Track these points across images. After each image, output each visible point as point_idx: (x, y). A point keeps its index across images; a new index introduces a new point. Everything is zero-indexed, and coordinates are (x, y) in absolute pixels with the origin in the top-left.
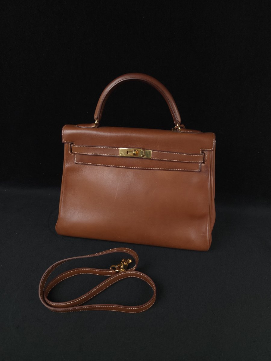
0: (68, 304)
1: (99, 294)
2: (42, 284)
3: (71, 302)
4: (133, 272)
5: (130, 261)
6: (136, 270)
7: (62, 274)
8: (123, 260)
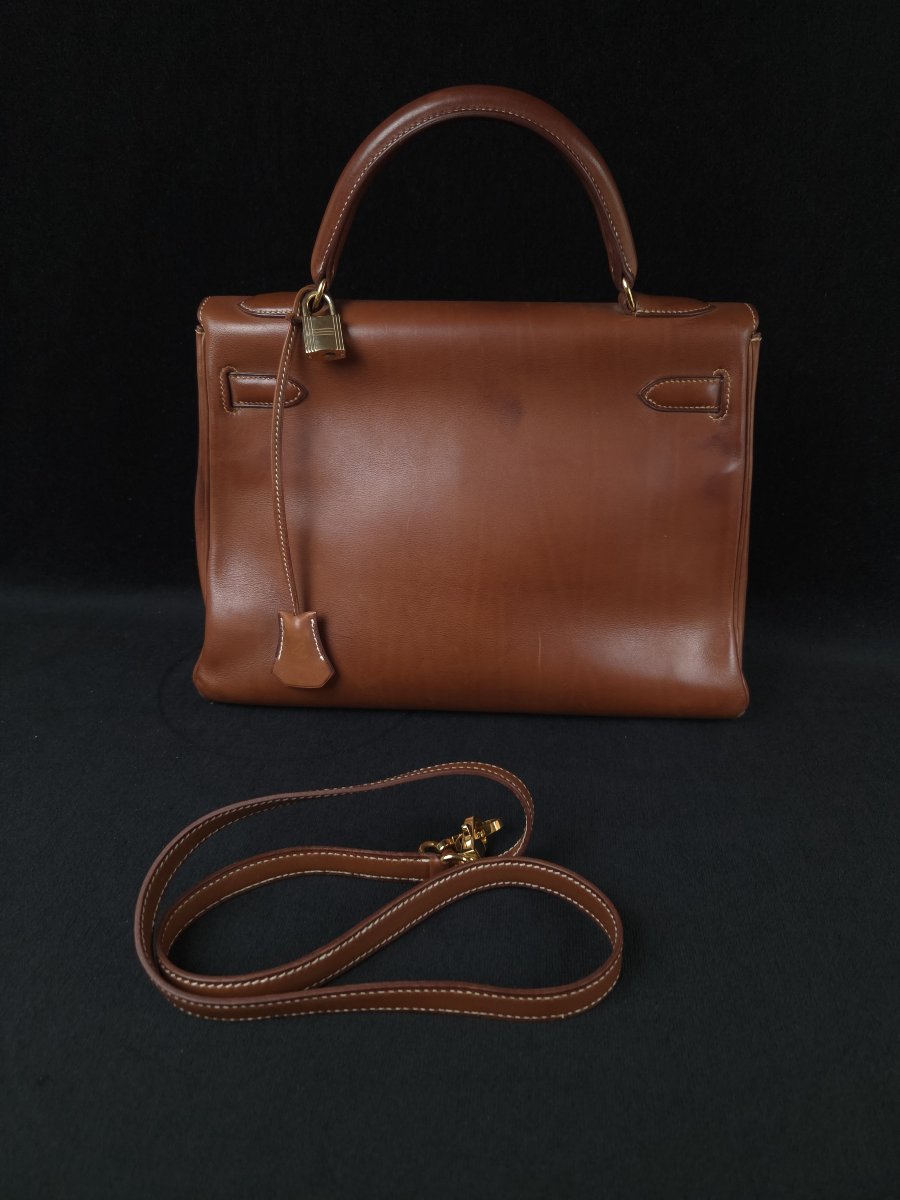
0: (259, 985)
1: (382, 949)
2: (149, 900)
3: (270, 976)
4: (513, 860)
5: (497, 826)
6: (527, 853)
7: (226, 868)
8: (470, 820)
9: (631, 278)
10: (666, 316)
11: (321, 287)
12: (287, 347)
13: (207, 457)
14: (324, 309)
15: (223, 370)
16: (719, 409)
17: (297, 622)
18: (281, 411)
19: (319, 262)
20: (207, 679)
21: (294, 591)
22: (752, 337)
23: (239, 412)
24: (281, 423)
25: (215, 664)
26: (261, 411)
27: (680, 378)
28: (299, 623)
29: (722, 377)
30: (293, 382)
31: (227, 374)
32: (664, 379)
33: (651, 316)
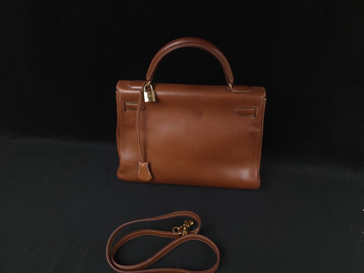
4: (195, 235)
5: (192, 223)
8: (185, 222)
9: (232, 84)
10: (241, 93)
11: (149, 82)
12: (140, 99)
13: (119, 122)
14: (149, 88)
15: (123, 102)
16: (254, 116)
17: (143, 164)
18: (139, 111)
19: (148, 77)
20: (120, 175)
21: (142, 157)
22: (264, 99)
23: (128, 111)
24: (139, 115)
25: (122, 173)
26: (133, 111)
27: (244, 108)
28: (144, 165)
29: (255, 108)
30: (141, 105)
31: (124, 103)
32: (240, 109)
33: (237, 93)
